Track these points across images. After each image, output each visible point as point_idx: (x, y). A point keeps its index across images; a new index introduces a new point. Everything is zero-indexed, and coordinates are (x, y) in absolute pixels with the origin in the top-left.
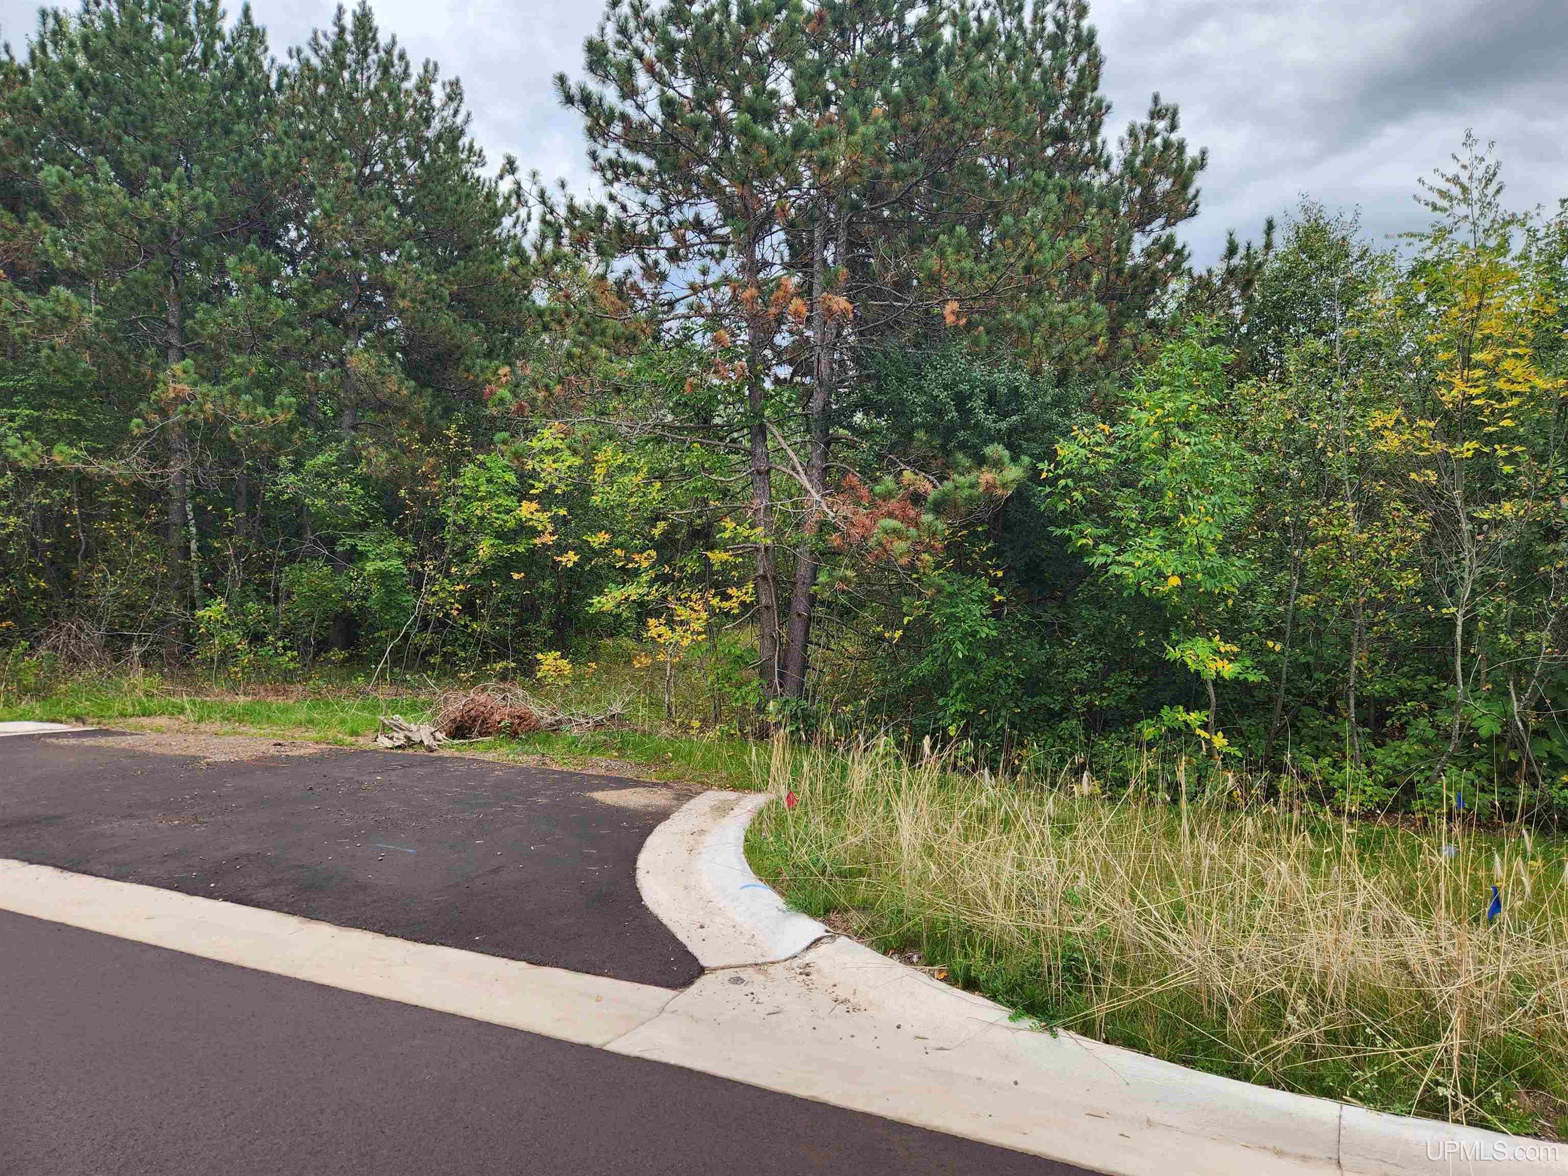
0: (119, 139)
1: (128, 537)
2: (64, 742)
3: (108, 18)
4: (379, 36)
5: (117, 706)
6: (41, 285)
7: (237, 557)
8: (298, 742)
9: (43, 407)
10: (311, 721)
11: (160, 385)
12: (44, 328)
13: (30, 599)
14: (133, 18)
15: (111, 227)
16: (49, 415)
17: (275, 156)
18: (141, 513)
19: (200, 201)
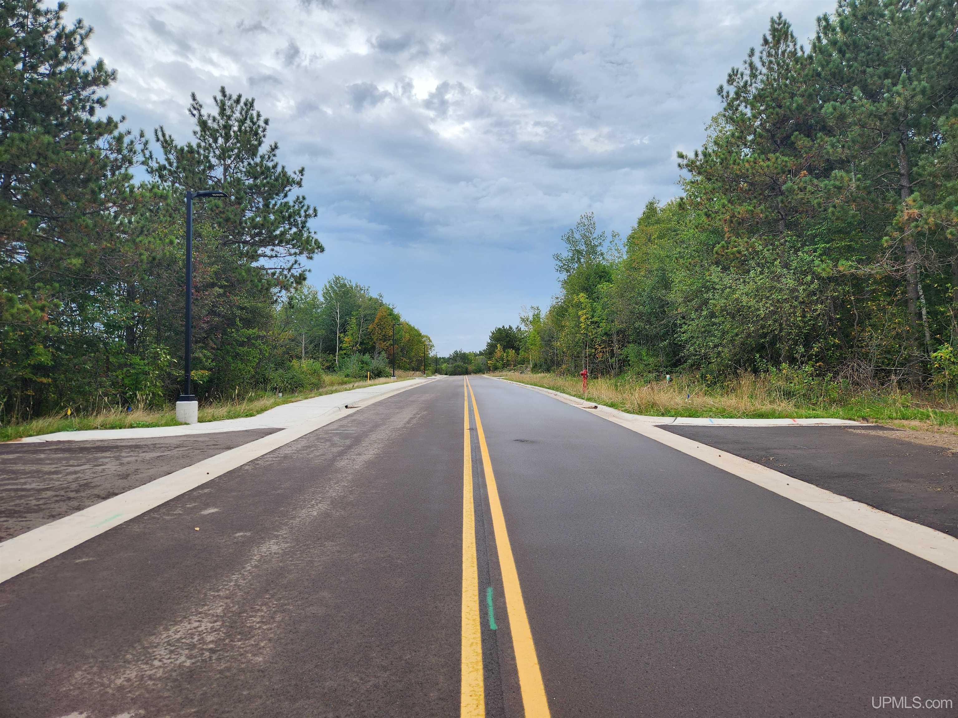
1: (883, 310)
5: (886, 412)
9: (830, 241)
11: (899, 213)
16: (835, 245)
18: (891, 294)
19: (918, 90)
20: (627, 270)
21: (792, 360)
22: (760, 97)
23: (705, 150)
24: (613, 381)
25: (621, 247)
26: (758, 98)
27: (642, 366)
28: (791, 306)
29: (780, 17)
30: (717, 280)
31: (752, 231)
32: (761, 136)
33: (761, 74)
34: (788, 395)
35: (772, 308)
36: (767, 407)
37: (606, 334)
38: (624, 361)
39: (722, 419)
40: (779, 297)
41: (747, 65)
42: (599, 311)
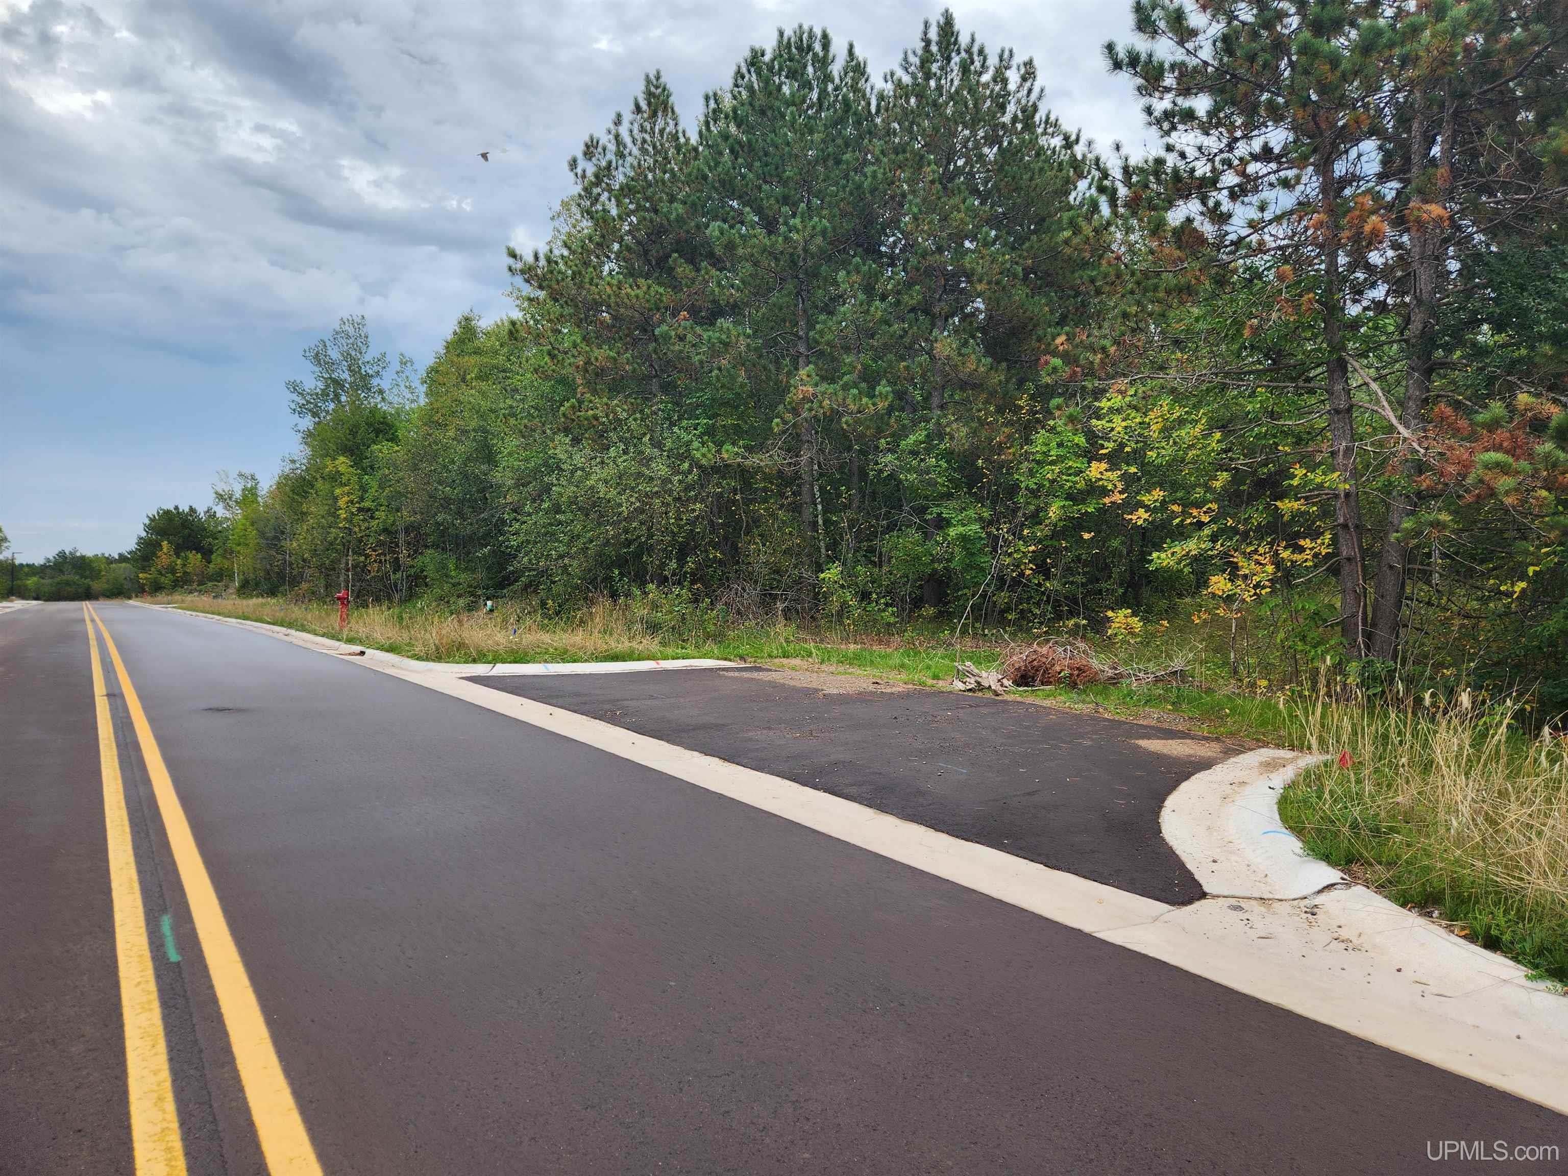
0: (759, 188)
1: (772, 515)
2: (731, 674)
3: (750, 89)
4: (960, 38)
5: (766, 649)
6: (710, 321)
7: (851, 527)
8: (891, 682)
9: (714, 416)
10: (903, 666)
11: (792, 389)
12: (715, 353)
13: (711, 566)
14: (767, 82)
15: (756, 264)
16: (720, 422)
17: (874, 176)
18: (782, 495)
19: (818, 229)
20: (425, 424)
21: (662, 581)
22: (627, 190)
23: (549, 254)
24: (397, 610)
25: (416, 383)
26: (626, 190)
27: (446, 587)
28: (663, 503)
29: (658, 78)
30: (563, 456)
31: (615, 389)
32: (629, 249)
33: (630, 154)
34: (653, 628)
35: (638, 504)
36: (624, 645)
37: (385, 530)
38: (417, 577)
39: (562, 664)
40: (648, 489)
41: (611, 137)
42: (373, 490)
